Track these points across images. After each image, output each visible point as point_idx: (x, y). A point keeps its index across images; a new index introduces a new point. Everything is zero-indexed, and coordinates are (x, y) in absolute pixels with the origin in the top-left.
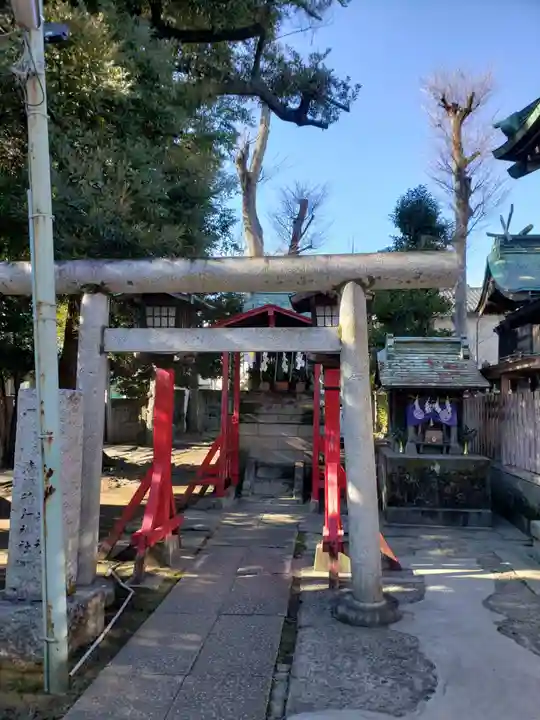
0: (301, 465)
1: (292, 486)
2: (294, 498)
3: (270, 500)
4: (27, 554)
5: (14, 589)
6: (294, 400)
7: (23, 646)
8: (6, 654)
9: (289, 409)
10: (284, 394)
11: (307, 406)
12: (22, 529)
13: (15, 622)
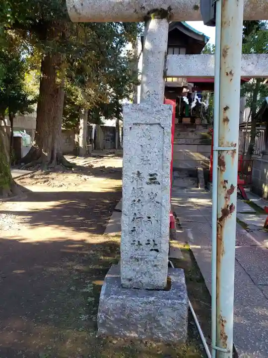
0: (202, 169)
1: (198, 182)
2: (199, 188)
3: (186, 190)
4: (139, 252)
5: (130, 280)
6: (194, 129)
7: (151, 329)
8: (136, 335)
9: (191, 136)
10: (187, 125)
11: (203, 133)
12: (133, 231)
13: (142, 311)
